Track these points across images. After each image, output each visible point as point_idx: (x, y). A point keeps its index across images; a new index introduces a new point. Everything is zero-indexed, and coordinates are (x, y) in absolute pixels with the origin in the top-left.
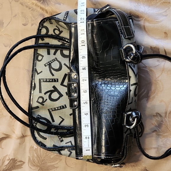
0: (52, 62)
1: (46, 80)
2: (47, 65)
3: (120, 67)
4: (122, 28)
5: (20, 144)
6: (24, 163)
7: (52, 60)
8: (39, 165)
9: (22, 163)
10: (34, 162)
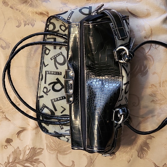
0: (57, 56)
1: (51, 72)
2: (52, 58)
3: (113, 68)
4: (116, 29)
5: (36, 134)
6: (43, 149)
7: (58, 54)
8: (56, 148)
9: (41, 149)
10: (52, 147)
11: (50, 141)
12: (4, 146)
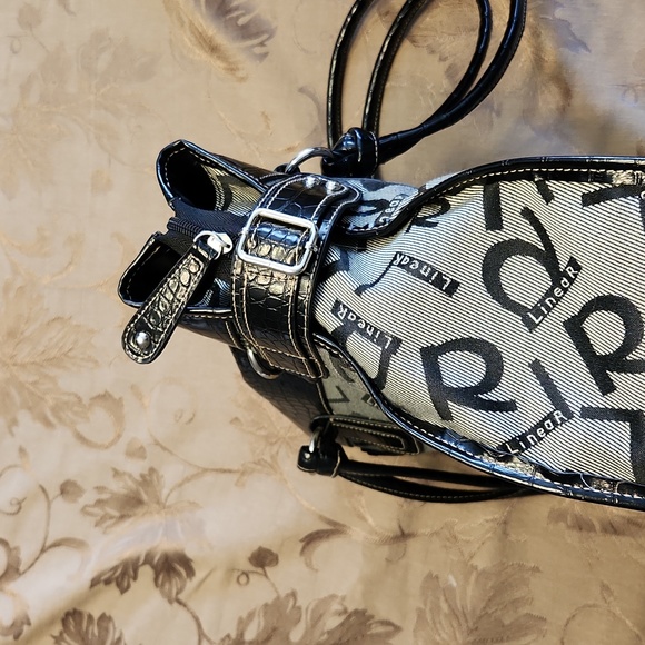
5: (388, 561)
6: (397, 629)
9: (391, 628)
10: (437, 630)
11: (439, 607)
12: (236, 574)
